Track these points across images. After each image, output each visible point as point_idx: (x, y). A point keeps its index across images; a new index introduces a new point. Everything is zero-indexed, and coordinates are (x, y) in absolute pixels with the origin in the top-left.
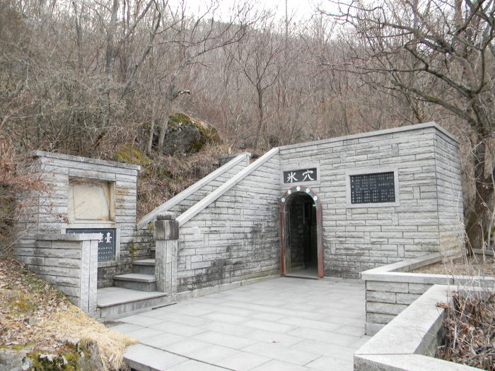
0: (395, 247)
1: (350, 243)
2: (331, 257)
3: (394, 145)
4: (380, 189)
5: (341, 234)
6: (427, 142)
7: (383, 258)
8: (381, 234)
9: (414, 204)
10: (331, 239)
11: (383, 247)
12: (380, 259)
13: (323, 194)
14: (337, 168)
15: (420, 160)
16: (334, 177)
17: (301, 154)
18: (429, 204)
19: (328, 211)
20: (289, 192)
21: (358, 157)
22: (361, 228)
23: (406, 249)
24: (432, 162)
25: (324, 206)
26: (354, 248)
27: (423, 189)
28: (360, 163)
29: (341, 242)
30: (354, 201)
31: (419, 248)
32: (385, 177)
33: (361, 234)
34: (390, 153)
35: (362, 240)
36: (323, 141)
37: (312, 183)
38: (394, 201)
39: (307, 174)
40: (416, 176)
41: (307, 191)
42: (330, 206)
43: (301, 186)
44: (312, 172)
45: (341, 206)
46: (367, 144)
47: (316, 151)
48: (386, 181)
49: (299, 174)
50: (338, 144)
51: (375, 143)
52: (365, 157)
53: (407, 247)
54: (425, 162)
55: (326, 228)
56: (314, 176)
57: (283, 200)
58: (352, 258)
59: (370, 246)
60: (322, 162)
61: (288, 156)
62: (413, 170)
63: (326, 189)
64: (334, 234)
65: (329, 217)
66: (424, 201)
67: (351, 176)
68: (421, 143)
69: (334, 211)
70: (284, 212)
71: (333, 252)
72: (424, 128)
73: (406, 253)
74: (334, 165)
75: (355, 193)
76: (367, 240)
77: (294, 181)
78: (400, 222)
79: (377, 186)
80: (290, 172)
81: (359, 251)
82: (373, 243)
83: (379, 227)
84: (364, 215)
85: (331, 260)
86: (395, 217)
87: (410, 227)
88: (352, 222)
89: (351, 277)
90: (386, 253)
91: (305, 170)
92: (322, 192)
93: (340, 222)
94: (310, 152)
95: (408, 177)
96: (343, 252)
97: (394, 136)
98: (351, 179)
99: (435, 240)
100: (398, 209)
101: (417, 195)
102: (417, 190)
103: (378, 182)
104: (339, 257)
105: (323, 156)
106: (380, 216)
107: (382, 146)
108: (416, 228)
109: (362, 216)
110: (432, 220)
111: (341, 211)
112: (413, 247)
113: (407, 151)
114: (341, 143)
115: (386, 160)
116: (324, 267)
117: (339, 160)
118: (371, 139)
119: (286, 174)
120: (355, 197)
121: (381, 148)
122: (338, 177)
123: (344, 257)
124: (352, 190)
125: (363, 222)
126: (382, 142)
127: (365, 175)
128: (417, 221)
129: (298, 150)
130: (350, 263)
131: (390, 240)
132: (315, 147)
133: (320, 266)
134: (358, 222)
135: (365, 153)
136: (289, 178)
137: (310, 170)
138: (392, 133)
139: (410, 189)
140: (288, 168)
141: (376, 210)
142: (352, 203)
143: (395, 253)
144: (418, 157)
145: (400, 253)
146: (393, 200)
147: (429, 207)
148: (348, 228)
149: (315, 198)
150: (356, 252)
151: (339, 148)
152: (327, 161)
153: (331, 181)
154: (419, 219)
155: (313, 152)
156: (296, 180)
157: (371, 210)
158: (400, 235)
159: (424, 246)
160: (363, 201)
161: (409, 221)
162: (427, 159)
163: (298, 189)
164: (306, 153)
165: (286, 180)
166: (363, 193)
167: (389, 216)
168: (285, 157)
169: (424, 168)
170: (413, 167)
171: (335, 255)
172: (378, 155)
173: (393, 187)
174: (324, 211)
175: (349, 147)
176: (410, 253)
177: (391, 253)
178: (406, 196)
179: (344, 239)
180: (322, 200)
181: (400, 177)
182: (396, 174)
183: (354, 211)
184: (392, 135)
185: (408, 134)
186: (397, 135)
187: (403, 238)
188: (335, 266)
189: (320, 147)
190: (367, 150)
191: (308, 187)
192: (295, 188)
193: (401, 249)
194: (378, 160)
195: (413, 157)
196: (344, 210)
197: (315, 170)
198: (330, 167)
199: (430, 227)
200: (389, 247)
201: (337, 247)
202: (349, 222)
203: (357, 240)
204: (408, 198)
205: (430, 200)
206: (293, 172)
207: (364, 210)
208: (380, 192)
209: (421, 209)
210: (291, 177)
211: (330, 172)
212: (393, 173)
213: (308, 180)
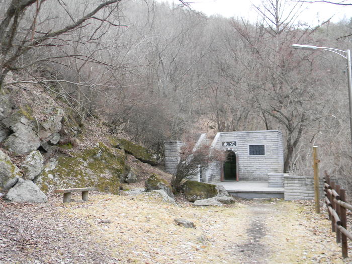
0: (264, 170)
1: (249, 169)
2: (241, 174)
3: (264, 136)
4: (260, 150)
6: (275, 136)
8: (260, 166)
9: (271, 156)
10: (242, 167)
11: (260, 170)
12: (259, 174)
17: (230, 136)
18: (275, 156)
19: (241, 158)
20: (225, 150)
21: (252, 139)
22: (253, 164)
24: (276, 143)
27: (274, 151)
28: (253, 141)
29: (246, 169)
30: (251, 154)
31: (272, 170)
32: (261, 147)
33: (253, 166)
34: (263, 138)
35: (253, 168)
36: (239, 132)
37: (234, 147)
39: (232, 144)
40: (272, 147)
41: (233, 150)
42: (241, 156)
46: (255, 135)
47: (236, 135)
49: (229, 144)
51: (259, 135)
52: (254, 139)
53: (269, 170)
55: (240, 164)
56: (235, 144)
58: (249, 174)
59: (256, 170)
60: (239, 139)
61: (225, 136)
65: (241, 160)
67: (250, 146)
68: (273, 136)
69: (243, 158)
71: (242, 172)
72: (275, 132)
74: (243, 141)
76: (255, 167)
77: (226, 146)
83: (259, 163)
84: (254, 159)
86: (265, 160)
87: (269, 163)
88: (250, 161)
89: (249, 181)
90: (261, 172)
91: (231, 142)
92: (239, 151)
93: (245, 161)
94: (234, 136)
95: (269, 147)
96: (246, 172)
99: (277, 167)
100: (265, 157)
101: (272, 153)
102: (272, 151)
103: (259, 148)
105: (239, 137)
106: (260, 160)
108: (271, 163)
110: (276, 161)
113: (269, 139)
115: (262, 141)
116: (239, 178)
117: (245, 139)
118: (257, 133)
119: (223, 143)
121: (260, 137)
122: (244, 145)
123: (246, 174)
124: (250, 150)
125: (254, 161)
126: (260, 135)
127: (255, 145)
129: (229, 134)
130: (249, 176)
131: (263, 168)
133: (237, 177)
134: (252, 161)
135: (255, 138)
137: (233, 142)
139: (270, 151)
140: (224, 141)
144: (273, 141)
145: (266, 172)
146: (264, 154)
147: (275, 157)
148: (248, 164)
149: (236, 153)
150: (251, 172)
151: (245, 135)
153: (242, 147)
154: (272, 161)
157: (257, 157)
158: (265, 166)
159: (274, 169)
160: (254, 154)
161: (269, 161)
162: (275, 141)
163: (229, 149)
164: (232, 136)
165: (223, 145)
166: (254, 152)
167: (263, 160)
168: (223, 136)
169: (274, 144)
170: (271, 144)
172: (259, 139)
173: (264, 150)
174: (239, 157)
175: (249, 135)
177: (263, 172)
178: (268, 153)
179: (246, 167)
180: (239, 153)
181: (267, 147)
182: (265, 147)
183: (250, 158)
185: (269, 133)
187: (267, 167)
188: (243, 177)
189: (238, 134)
191: (233, 148)
192: (227, 148)
193: (266, 170)
195: (271, 141)
196: (247, 157)
197: (235, 142)
199: (275, 163)
200: (262, 170)
201: (244, 170)
202: (248, 161)
203: (251, 167)
206: (226, 142)
207: (254, 157)
208: (259, 152)
209: (273, 157)
210: (226, 144)
211: (242, 144)
212: (264, 145)
213: (232, 146)
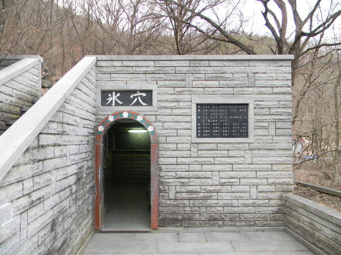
0: (247, 188)
1: (195, 185)
2: (168, 202)
3: (251, 74)
4: (231, 121)
5: (183, 174)
6: (285, 75)
7: (234, 201)
8: (232, 174)
9: (269, 141)
10: (170, 181)
11: (234, 188)
12: (230, 202)
13: (161, 124)
14: (180, 93)
15: (277, 94)
16: (176, 104)
17: (130, 69)
19: (166, 146)
20: (111, 119)
21: (209, 83)
22: (209, 167)
23: (259, 190)
25: (162, 139)
26: (199, 190)
27: (279, 125)
28: (210, 90)
29: (183, 184)
30: (201, 134)
31: (272, 188)
32: (238, 109)
33: (209, 174)
34: (246, 82)
35: (210, 181)
36: (163, 57)
37: (145, 108)
38: (247, 136)
39: (138, 97)
40: (273, 111)
41: (139, 119)
42: (169, 139)
43: (129, 112)
44: (144, 95)
45: (184, 139)
46: (219, 68)
47: (152, 69)
48: (238, 114)
49: (126, 96)
50: (182, 63)
51: (230, 68)
52: (217, 83)
53: (261, 188)
54: (282, 97)
55: (163, 167)
56: (148, 100)
57: (101, 129)
58: (196, 202)
59: (218, 188)
60: (160, 83)
61: (110, 70)
62: (269, 103)
63: (165, 118)
64: (173, 174)
65: (168, 153)
66: (280, 138)
67: (197, 105)
68: (279, 75)
69: (175, 146)
70: (101, 145)
71: (172, 197)
72: (282, 60)
73: (259, 194)
74: (177, 89)
75: (202, 125)
76: (216, 180)
77: (117, 104)
78: (254, 160)
79: (228, 119)
80: (111, 92)
81: (206, 194)
82: (222, 185)
83: (230, 166)
84: (213, 152)
85: (168, 206)
86: (248, 155)
87: (264, 166)
88: (197, 159)
89: (195, 226)
90: (238, 195)
91: (135, 92)
92: (160, 122)
93: (183, 160)
94: (144, 69)
95: (265, 111)
96: (185, 195)
97: (251, 63)
98: (197, 109)
99: (289, 180)
100: (252, 146)
101: (273, 132)
102: (272, 126)
103: (229, 114)
104: (180, 202)
105: (163, 76)
106: (231, 153)
107: (237, 73)
108: (270, 166)
109: (210, 152)
110: (287, 158)
111: (185, 146)
112: (266, 188)
113: (264, 83)
114: (188, 63)
115: (241, 89)
116: (159, 216)
117: (183, 83)
118: (225, 63)
119: (105, 94)
120: (202, 130)
121: (236, 75)
122: (181, 104)
123: (186, 202)
124: (198, 121)
125: (212, 160)
126: (237, 69)
127: (215, 105)
128: (272, 159)
129: (125, 63)
130: (193, 209)
131: (243, 181)
132: (152, 63)
133: (154, 215)
134: (205, 159)
135: (217, 79)
136: (110, 99)
137: (142, 91)
138: (249, 60)
139: (266, 124)
140: (109, 86)
141: (227, 146)
142: (198, 137)
143: (247, 195)
144: (276, 90)
145: (252, 194)
147: (284, 145)
148: (192, 167)
149: (150, 129)
150: (201, 195)
151: (185, 69)
152: (167, 83)
153: (171, 108)
154: (273, 157)
155: (149, 69)
156: (121, 103)
157: (221, 145)
158: (253, 174)
159: (278, 186)
160: (212, 135)
161: (263, 159)
162: (284, 93)
163: (125, 115)
164: (138, 69)
165: (104, 102)
166: (211, 126)
167: (242, 153)
168: (105, 70)
169: (281, 102)
170: (270, 101)
171: (175, 199)
172: (232, 83)
173: (246, 121)
174: (161, 145)
175: (197, 69)
176: (264, 194)
177: (243, 195)
178: (261, 132)
179: (187, 180)
180: (160, 131)
181: (256, 111)
182: (251, 107)
183: (201, 147)
184: (248, 63)
185: (266, 63)
186: (254, 63)
187: (256, 178)
188: (174, 213)
189: (157, 64)
190: (219, 75)
191: (141, 114)
192: (121, 113)
193: (254, 190)
194: (231, 89)
195: (270, 90)
196: (188, 145)
197: (149, 92)
198: (171, 91)
199: (284, 166)
200: (241, 188)
201: (178, 190)
202: (193, 160)
203: (203, 180)
204: (262, 134)
205: (286, 138)
206: (117, 92)
207: (213, 146)
208: (231, 126)
209: (276, 146)
210: (113, 98)
211: (171, 97)
212: (247, 105)
213: (138, 104)
